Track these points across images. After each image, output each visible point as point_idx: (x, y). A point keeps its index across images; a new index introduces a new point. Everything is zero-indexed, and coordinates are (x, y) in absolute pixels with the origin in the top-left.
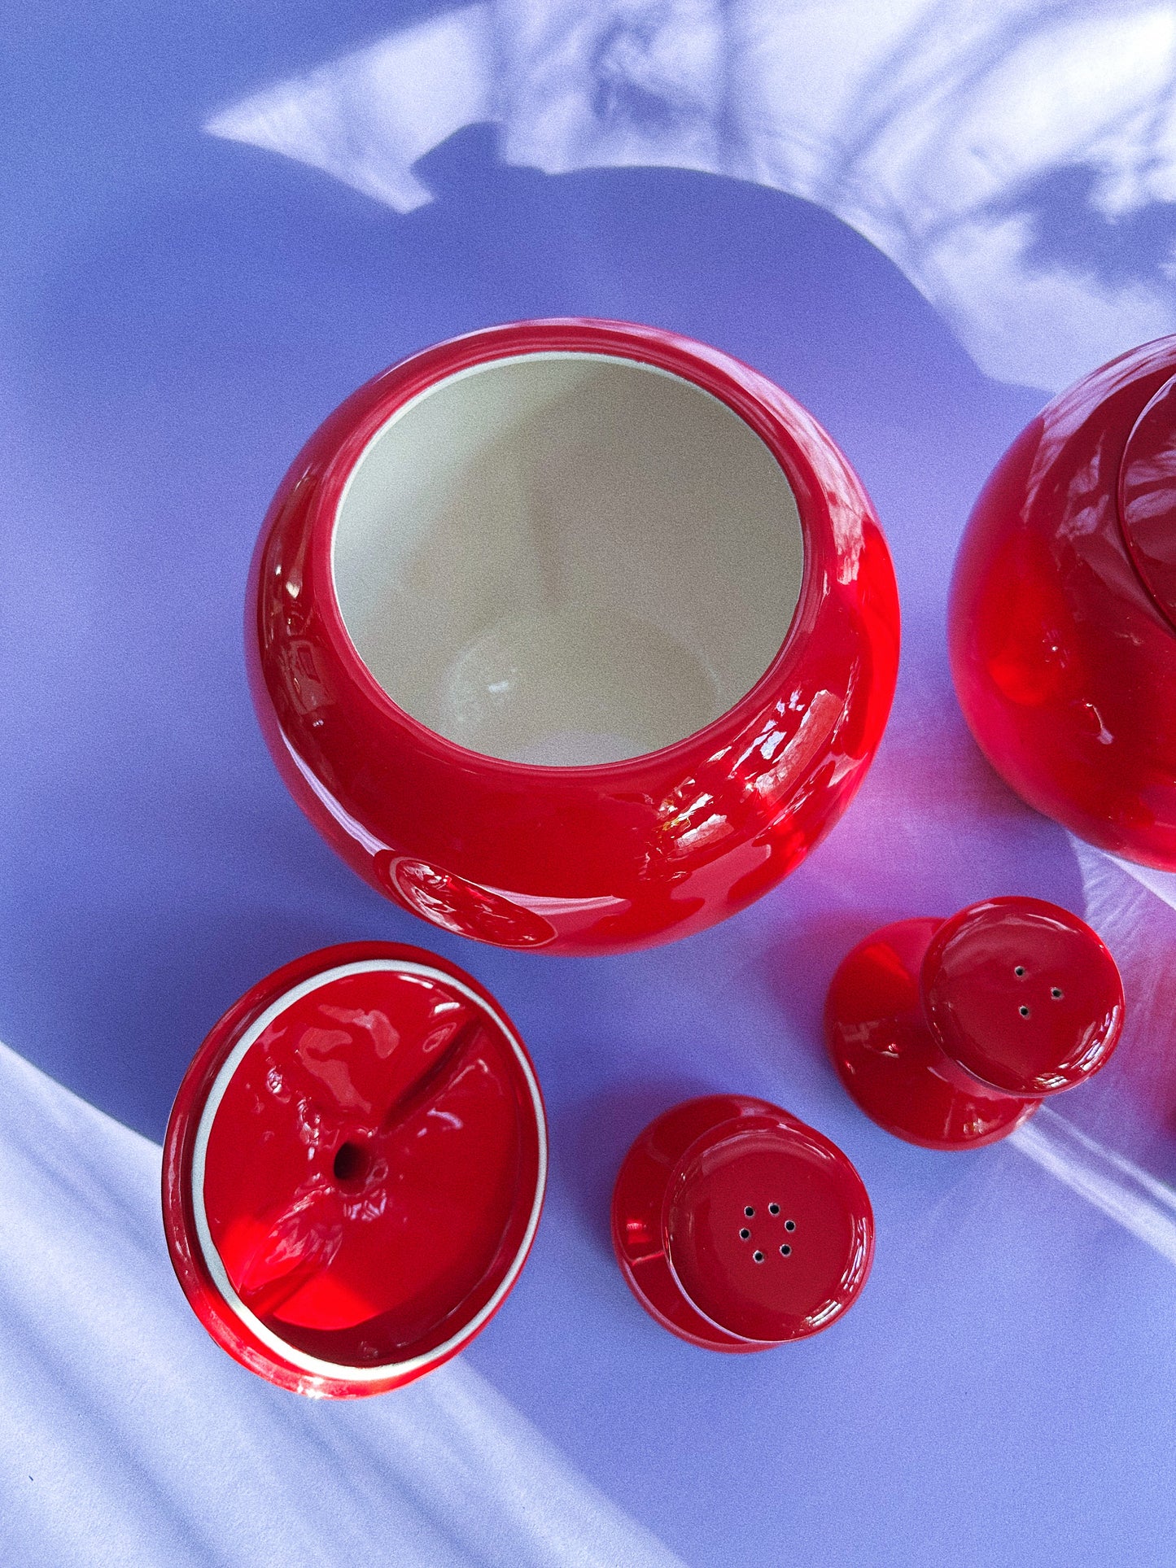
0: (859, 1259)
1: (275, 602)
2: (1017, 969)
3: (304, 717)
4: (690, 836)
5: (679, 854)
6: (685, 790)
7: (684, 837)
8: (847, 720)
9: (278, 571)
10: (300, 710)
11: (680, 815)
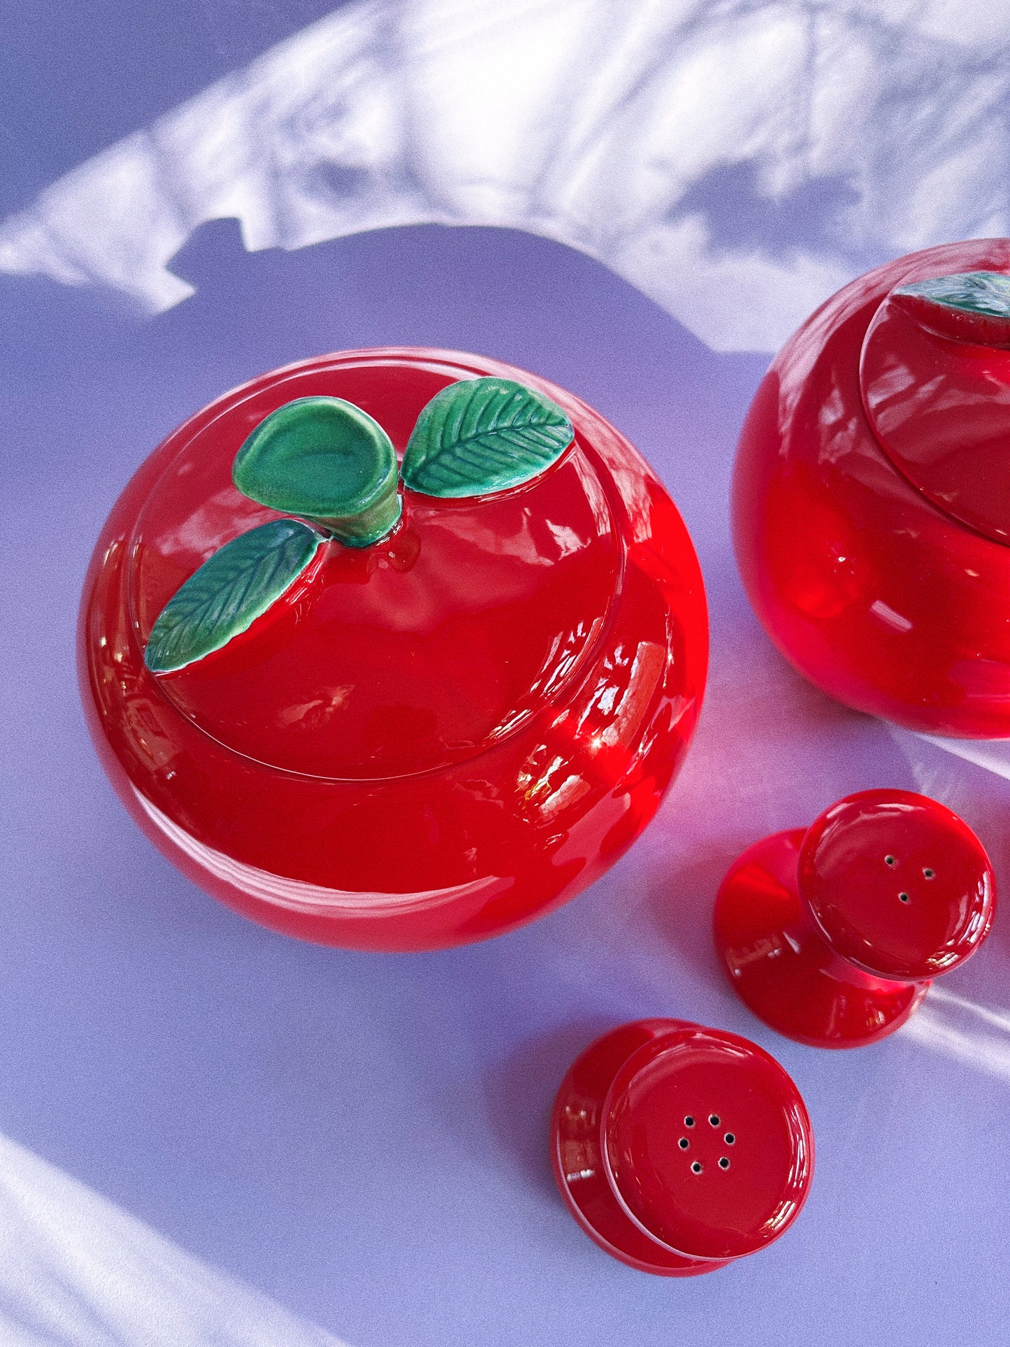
0: (802, 1151)
1: (106, 668)
2: (887, 858)
3: (156, 772)
4: (552, 801)
5: (546, 820)
6: (538, 757)
7: (547, 802)
8: (673, 663)
9: (103, 642)
10: (153, 768)
11: (540, 781)
